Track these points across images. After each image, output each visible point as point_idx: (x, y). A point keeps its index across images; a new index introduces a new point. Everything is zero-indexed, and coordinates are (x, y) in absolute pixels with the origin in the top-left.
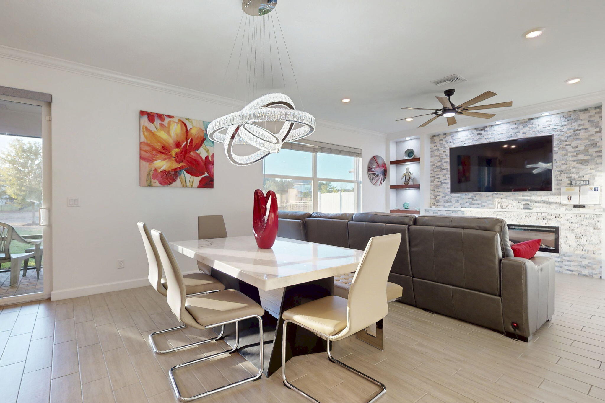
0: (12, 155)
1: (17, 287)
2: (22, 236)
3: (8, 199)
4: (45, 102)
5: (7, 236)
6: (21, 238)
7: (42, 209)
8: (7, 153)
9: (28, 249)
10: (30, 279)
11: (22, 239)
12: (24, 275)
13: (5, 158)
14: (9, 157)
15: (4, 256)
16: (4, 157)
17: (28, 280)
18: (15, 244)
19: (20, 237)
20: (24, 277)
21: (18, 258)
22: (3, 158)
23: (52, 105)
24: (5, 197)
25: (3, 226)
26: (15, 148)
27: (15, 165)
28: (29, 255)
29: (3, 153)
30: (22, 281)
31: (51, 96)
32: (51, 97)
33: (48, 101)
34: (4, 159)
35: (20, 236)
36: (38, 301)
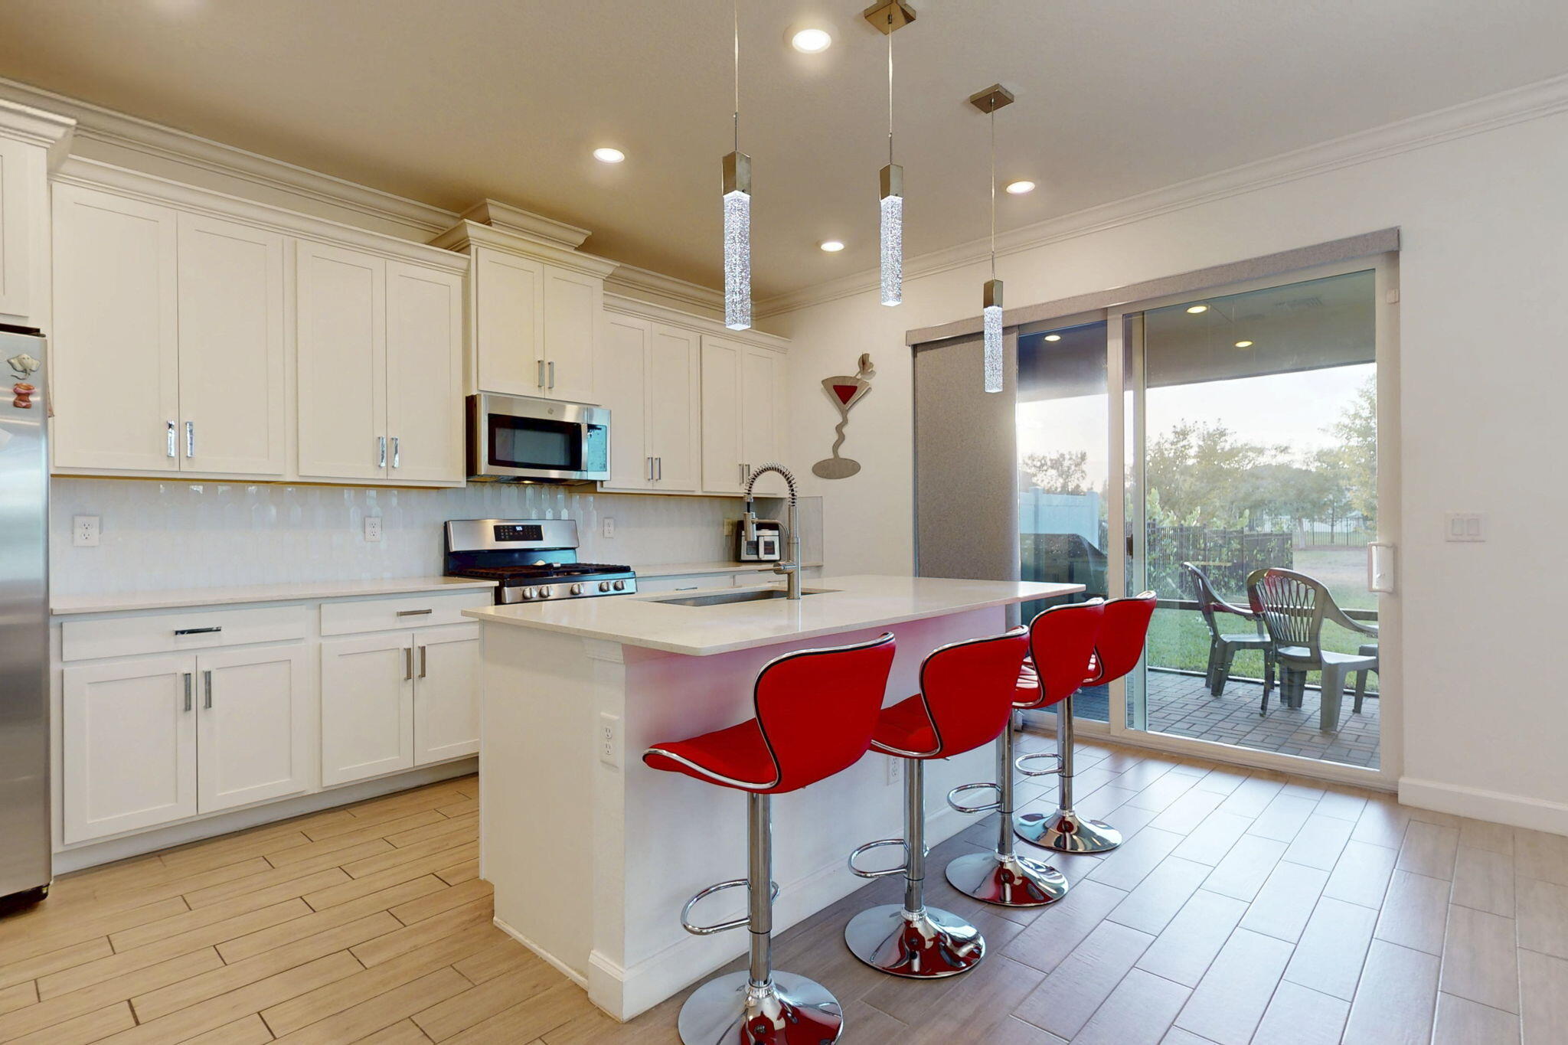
0: (1364, 415)
1: (1334, 737)
2: (1344, 611)
3: (1361, 520)
4: (1382, 253)
5: (1313, 608)
6: (1342, 614)
7: (1376, 546)
8: (1352, 412)
9: (1366, 645)
10: (1366, 724)
11: (1346, 618)
12: (1357, 709)
13: (1350, 425)
14: (1358, 422)
15: (1309, 655)
16: (1347, 421)
17: (1361, 726)
18: (1329, 629)
19: (1340, 611)
20: (1356, 714)
21: (1336, 665)
22: (1344, 426)
23: (1403, 256)
24: (1353, 514)
25: (1305, 584)
26: (1368, 398)
27: (1369, 439)
28: (1367, 661)
29: (1345, 413)
30: (1348, 724)
31: (1398, 231)
32: (1398, 235)
33: (1390, 249)
34: (1346, 427)
35: (1341, 609)
36: (1365, 790)
